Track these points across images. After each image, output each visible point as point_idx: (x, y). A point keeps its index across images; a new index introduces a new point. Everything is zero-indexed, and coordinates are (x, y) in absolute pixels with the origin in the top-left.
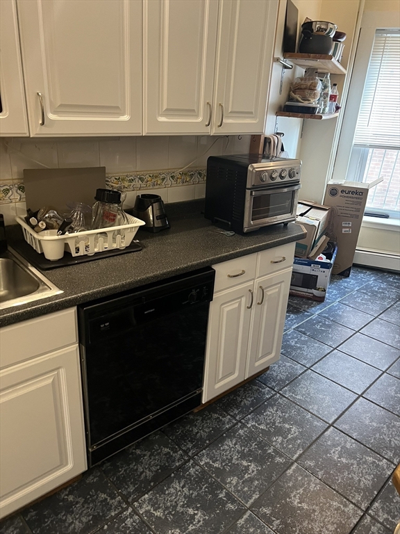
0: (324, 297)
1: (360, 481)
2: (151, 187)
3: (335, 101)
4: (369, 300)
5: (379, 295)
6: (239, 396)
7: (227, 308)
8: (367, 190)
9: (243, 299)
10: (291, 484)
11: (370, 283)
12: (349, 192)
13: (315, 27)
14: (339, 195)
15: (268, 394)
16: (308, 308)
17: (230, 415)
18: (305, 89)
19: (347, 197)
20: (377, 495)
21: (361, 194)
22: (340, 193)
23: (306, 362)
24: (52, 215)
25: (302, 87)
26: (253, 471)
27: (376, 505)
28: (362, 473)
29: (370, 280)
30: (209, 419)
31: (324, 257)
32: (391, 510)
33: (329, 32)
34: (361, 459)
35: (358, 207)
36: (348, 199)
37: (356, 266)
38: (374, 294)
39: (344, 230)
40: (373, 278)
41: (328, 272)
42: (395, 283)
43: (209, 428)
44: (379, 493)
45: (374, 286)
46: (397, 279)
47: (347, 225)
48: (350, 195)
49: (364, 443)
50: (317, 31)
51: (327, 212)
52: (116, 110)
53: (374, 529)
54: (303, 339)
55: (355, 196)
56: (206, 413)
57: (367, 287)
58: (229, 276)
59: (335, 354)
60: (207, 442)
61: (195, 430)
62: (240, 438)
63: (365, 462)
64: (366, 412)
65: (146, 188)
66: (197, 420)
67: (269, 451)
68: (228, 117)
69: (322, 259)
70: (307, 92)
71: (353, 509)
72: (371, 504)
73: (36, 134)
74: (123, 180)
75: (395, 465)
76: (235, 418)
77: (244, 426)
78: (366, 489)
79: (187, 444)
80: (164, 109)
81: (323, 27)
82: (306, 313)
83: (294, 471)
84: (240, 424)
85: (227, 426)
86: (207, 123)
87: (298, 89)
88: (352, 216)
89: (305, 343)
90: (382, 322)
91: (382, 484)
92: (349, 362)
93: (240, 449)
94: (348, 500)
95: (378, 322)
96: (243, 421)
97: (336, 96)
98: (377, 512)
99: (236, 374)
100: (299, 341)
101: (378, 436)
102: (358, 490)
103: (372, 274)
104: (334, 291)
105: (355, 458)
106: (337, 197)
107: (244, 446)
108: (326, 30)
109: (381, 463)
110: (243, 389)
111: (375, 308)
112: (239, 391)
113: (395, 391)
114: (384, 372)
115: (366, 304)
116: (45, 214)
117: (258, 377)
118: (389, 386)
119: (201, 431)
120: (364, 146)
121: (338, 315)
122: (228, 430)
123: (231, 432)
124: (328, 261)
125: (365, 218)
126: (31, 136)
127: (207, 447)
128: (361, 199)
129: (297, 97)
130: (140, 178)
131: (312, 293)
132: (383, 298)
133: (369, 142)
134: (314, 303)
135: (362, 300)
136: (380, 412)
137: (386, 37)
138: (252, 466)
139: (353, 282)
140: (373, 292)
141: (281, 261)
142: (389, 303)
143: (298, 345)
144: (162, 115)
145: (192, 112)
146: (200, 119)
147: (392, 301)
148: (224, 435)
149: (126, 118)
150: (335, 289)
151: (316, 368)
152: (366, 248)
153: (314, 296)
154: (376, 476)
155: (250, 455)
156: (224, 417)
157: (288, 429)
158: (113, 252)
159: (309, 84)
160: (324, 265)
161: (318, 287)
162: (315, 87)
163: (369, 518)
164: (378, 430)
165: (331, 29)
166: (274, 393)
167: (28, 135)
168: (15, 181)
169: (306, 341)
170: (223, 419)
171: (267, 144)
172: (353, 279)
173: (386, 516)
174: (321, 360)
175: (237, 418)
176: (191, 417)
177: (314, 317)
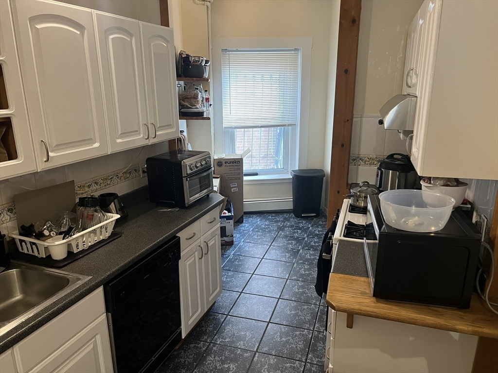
0: (233, 241)
1: (296, 347)
2: (104, 188)
3: (209, 102)
4: (262, 235)
5: (267, 230)
6: (203, 327)
7: (188, 263)
8: (242, 159)
9: (196, 253)
10: (259, 366)
11: (258, 223)
12: (230, 163)
13: (192, 59)
14: (224, 166)
15: (222, 318)
16: (225, 252)
17: (202, 341)
18: (191, 98)
19: (230, 166)
20: (308, 351)
21: (238, 162)
22: (224, 164)
23: (238, 289)
24: (48, 225)
25: (188, 97)
26: (233, 368)
27: (310, 356)
28: (296, 342)
29: (257, 221)
30: (189, 349)
31: (226, 212)
32: (318, 355)
33: (202, 62)
34: (293, 335)
35: (238, 171)
36: (230, 167)
37: (246, 213)
38: (263, 230)
39: (232, 189)
40: (259, 219)
41: (232, 222)
42: (274, 219)
43: (192, 355)
44: (309, 349)
45: (262, 225)
46: (274, 216)
47: (234, 186)
48: (232, 164)
49: (291, 325)
50: (193, 62)
51: (219, 179)
52: (90, 141)
53: (313, 369)
54: (230, 274)
55: (234, 164)
56: (185, 346)
57: (258, 227)
58: (187, 239)
59: (255, 278)
60: (195, 364)
61: (183, 360)
62: (216, 352)
63: (296, 335)
64: (285, 307)
65: (101, 189)
66: (181, 353)
67: (238, 352)
68: (159, 131)
69: (225, 213)
70: (192, 100)
71: (299, 363)
72: (307, 356)
73: (43, 169)
74: (84, 186)
75: (312, 330)
76: (207, 342)
77: (215, 344)
78: (302, 350)
79: (181, 371)
80: (120, 133)
81: (196, 59)
82: (225, 256)
83: (258, 357)
84: (212, 344)
85: (204, 349)
86: (147, 138)
87: (186, 98)
88: (236, 179)
89: (232, 276)
90: (275, 247)
91: (309, 344)
92: (265, 280)
93: (219, 359)
94: (294, 360)
95: (273, 249)
96: (213, 341)
97: (208, 98)
98: (311, 359)
99: (200, 310)
100: (228, 277)
101: (297, 318)
102: (297, 353)
103: (257, 216)
104: (237, 235)
105: (290, 336)
106: (223, 167)
107: (221, 356)
108: (199, 61)
109: (304, 333)
110: (203, 322)
111: (267, 239)
112: (202, 323)
113: (298, 289)
114: (287, 280)
115: (261, 238)
116: (44, 226)
117: (210, 310)
118: (293, 287)
119: (187, 359)
120: (231, 128)
121: (246, 250)
122: (205, 351)
123: (208, 351)
124: (230, 214)
125: (245, 178)
126: (39, 171)
127: (196, 367)
128: (239, 165)
129: (186, 104)
130: (95, 183)
131: (224, 240)
132: (270, 232)
133: (234, 125)
134: (227, 247)
135: (257, 236)
136: (293, 304)
137: (229, 54)
138: (232, 366)
139: (247, 225)
140: (262, 229)
141: (213, 221)
142: (275, 233)
143: (229, 280)
144: (118, 138)
145: (136, 132)
146: (142, 136)
147: (276, 232)
148: (204, 355)
149: (97, 145)
150: (237, 234)
151: (246, 291)
152: (251, 199)
153: (226, 242)
154: (304, 341)
155: (227, 360)
156: (199, 344)
157: (244, 335)
158: (102, 243)
159: (193, 95)
160: (228, 218)
161: (227, 234)
162: (198, 96)
163: (309, 364)
164: (296, 315)
165: (202, 60)
166: (225, 316)
167: (36, 171)
168: (5, 206)
169: (233, 275)
170: (199, 346)
171: (179, 141)
172: (246, 223)
173: (317, 359)
174: (247, 284)
175: (208, 341)
176: (175, 353)
177: (231, 257)
